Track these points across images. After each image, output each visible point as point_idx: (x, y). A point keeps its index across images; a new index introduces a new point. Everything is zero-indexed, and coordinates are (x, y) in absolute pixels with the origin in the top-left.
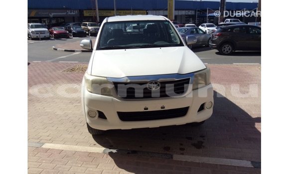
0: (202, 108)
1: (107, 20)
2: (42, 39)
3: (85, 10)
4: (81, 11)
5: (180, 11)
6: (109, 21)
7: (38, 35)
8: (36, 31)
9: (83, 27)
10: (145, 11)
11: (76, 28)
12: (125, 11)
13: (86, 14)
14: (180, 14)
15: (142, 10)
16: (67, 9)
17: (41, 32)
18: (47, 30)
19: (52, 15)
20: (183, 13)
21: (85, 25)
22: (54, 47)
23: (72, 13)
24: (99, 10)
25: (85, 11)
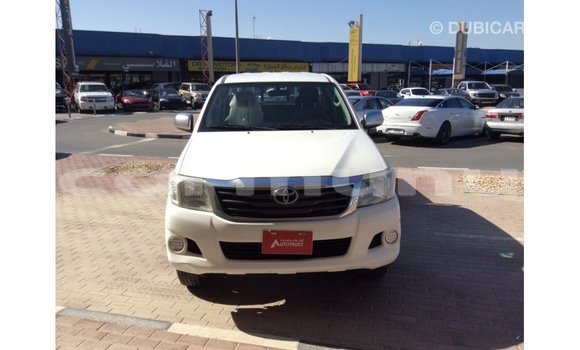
0: (377, 242)
1: (224, 80)
2: (99, 112)
3: (191, 59)
4: (183, 63)
5: (375, 65)
6: (226, 82)
7: (92, 105)
8: (89, 97)
9: (182, 92)
10: (307, 65)
11: (168, 92)
12: (267, 64)
13: (192, 66)
14: (375, 70)
15: (302, 62)
16: (155, 57)
17: (98, 99)
18: (110, 94)
19: (126, 68)
20: (382, 68)
21: (186, 88)
22: (110, 127)
23: (166, 65)
24: (215, 59)
25: (190, 63)
